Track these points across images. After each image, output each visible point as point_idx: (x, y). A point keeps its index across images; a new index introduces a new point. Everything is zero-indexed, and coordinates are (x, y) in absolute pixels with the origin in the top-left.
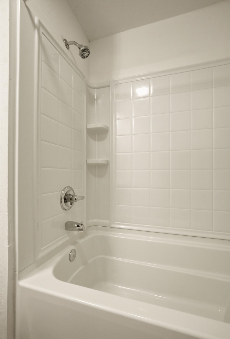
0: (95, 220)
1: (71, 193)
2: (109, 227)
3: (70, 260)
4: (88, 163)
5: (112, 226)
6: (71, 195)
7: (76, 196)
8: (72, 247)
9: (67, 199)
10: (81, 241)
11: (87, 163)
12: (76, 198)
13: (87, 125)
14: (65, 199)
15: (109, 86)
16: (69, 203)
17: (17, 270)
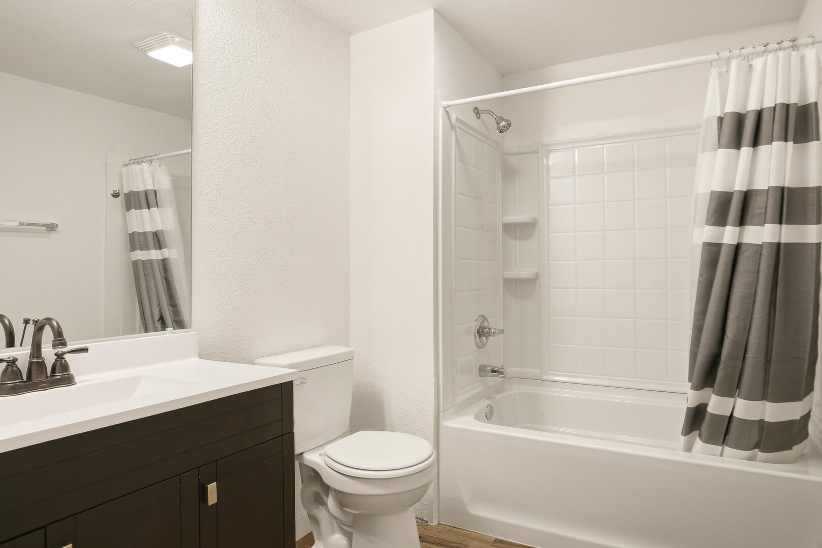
0: (517, 369)
1: (486, 324)
2: (540, 381)
3: (487, 417)
4: (505, 277)
5: (544, 378)
6: (486, 328)
7: (494, 328)
8: (488, 402)
9: (482, 332)
10: (499, 396)
11: (503, 278)
12: (494, 332)
13: (504, 218)
14: (478, 333)
15: (537, 152)
16: (484, 339)
17: (441, 409)
